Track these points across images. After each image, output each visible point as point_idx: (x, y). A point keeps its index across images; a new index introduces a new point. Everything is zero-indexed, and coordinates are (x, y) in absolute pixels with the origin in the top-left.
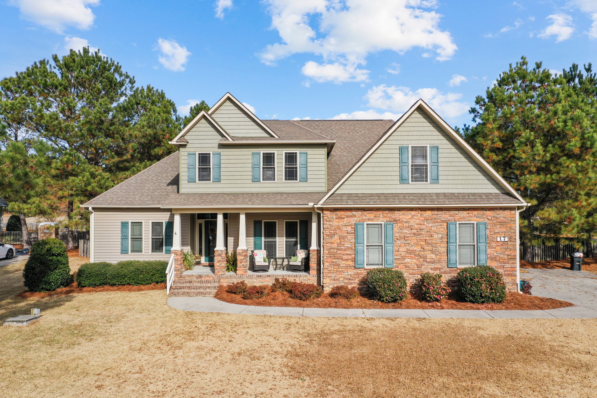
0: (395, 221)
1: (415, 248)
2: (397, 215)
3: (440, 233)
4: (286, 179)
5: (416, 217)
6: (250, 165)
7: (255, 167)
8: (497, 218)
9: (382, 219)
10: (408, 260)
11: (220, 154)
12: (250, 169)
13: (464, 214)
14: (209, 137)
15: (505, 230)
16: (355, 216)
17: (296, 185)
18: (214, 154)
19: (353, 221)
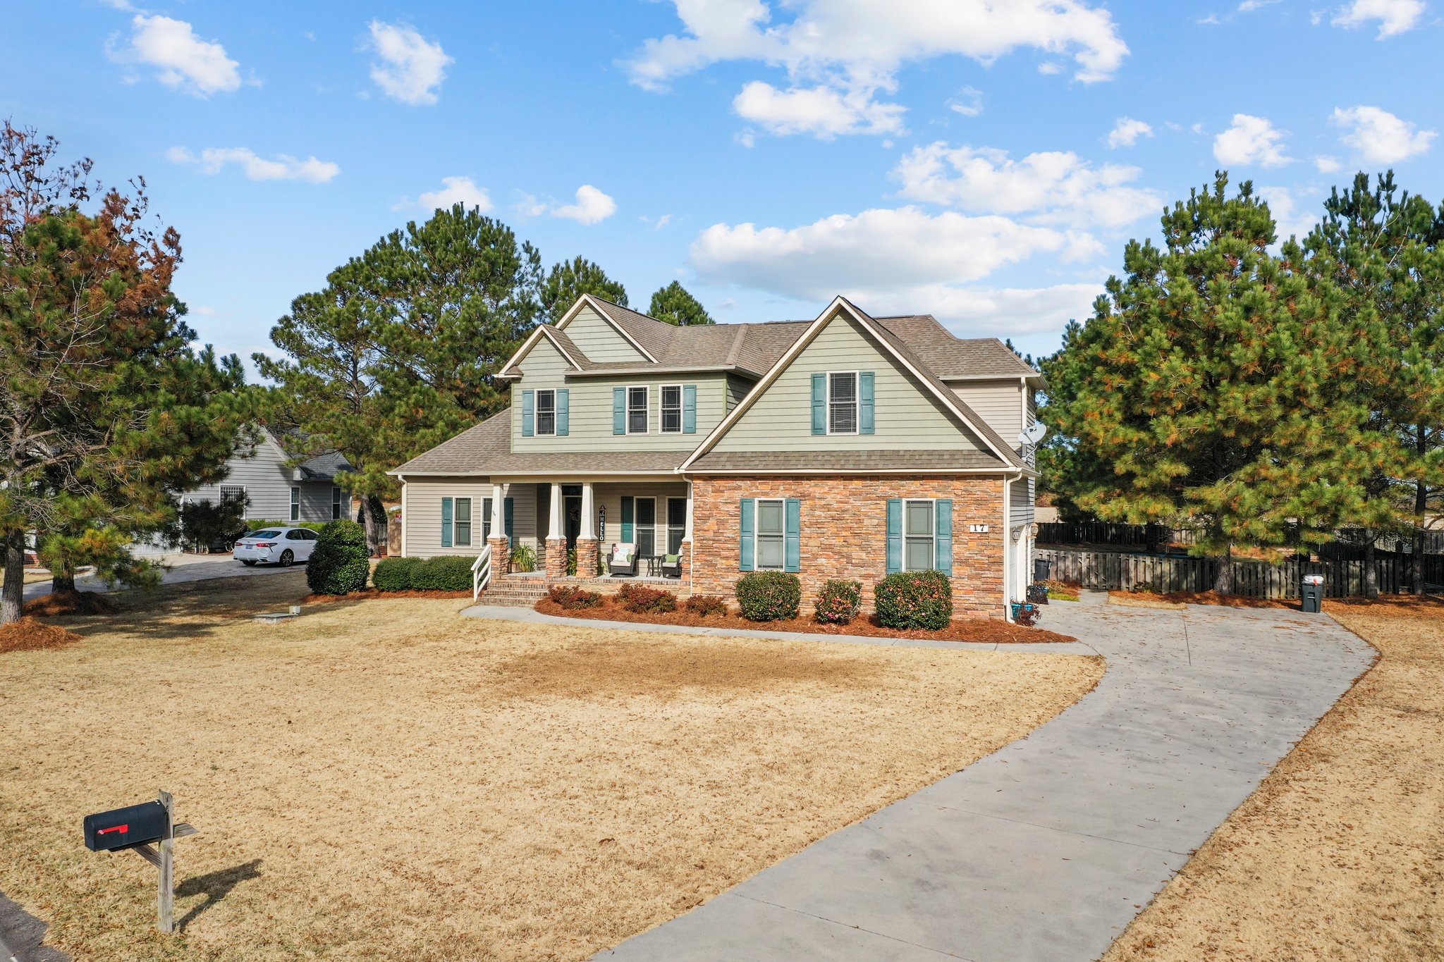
0: (804, 496)
1: (834, 542)
2: (807, 486)
3: (874, 518)
4: (664, 430)
5: (836, 491)
6: (611, 408)
7: (618, 411)
8: (970, 493)
9: (781, 492)
10: (822, 561)
11: (567, 391)
12: (611, 415)
13: (914, 485)
14: (553, 366)
15: (984, 513)
16: (739, 488)
17: (678, 439)
18: (558, 392)
19: (737, 495)
